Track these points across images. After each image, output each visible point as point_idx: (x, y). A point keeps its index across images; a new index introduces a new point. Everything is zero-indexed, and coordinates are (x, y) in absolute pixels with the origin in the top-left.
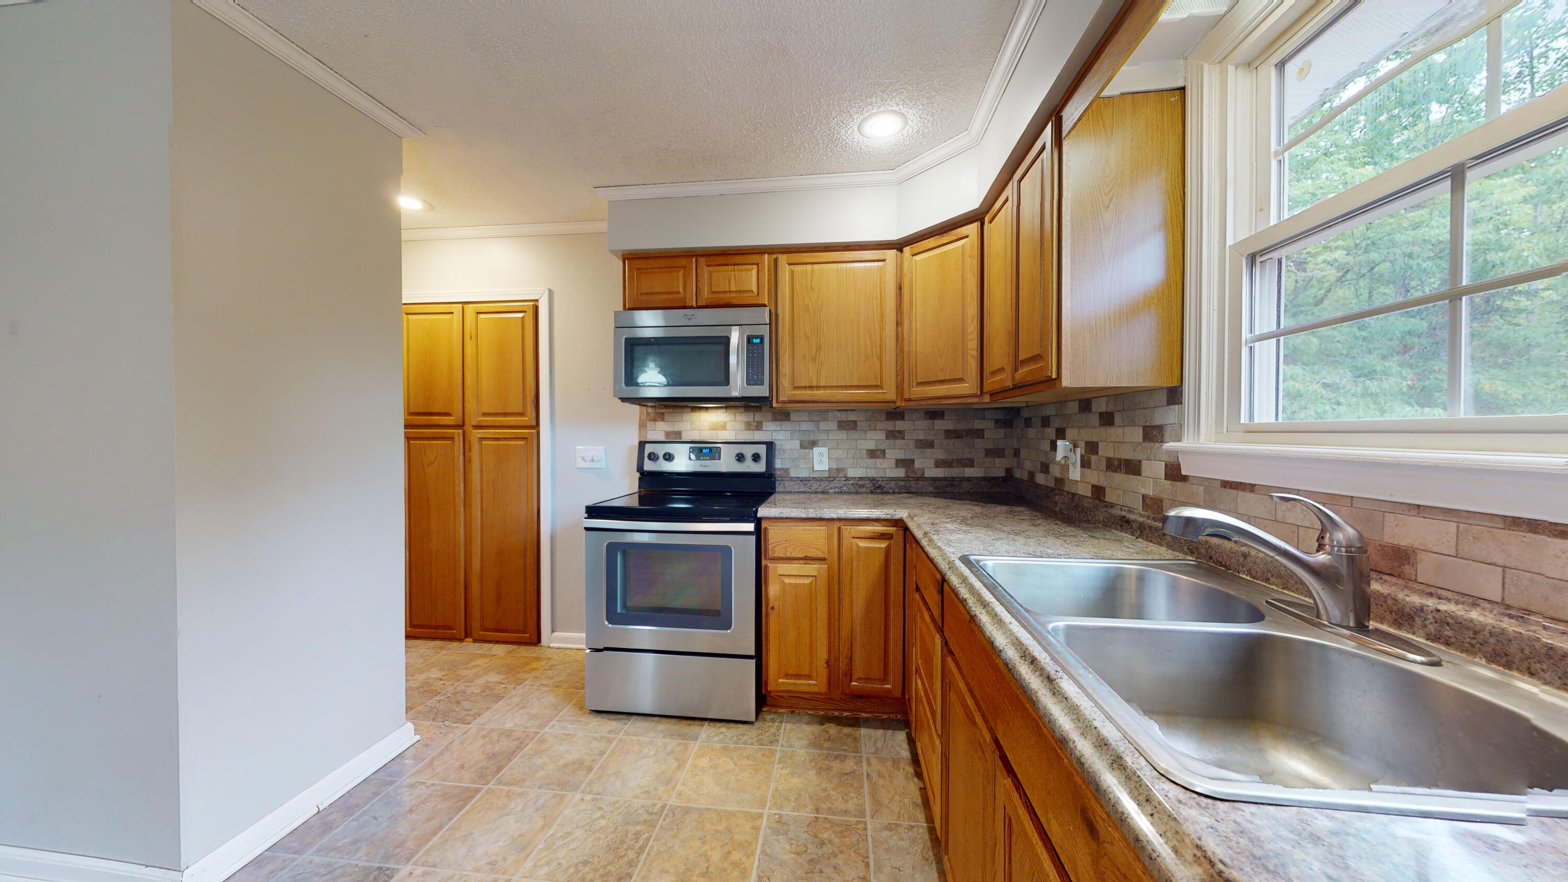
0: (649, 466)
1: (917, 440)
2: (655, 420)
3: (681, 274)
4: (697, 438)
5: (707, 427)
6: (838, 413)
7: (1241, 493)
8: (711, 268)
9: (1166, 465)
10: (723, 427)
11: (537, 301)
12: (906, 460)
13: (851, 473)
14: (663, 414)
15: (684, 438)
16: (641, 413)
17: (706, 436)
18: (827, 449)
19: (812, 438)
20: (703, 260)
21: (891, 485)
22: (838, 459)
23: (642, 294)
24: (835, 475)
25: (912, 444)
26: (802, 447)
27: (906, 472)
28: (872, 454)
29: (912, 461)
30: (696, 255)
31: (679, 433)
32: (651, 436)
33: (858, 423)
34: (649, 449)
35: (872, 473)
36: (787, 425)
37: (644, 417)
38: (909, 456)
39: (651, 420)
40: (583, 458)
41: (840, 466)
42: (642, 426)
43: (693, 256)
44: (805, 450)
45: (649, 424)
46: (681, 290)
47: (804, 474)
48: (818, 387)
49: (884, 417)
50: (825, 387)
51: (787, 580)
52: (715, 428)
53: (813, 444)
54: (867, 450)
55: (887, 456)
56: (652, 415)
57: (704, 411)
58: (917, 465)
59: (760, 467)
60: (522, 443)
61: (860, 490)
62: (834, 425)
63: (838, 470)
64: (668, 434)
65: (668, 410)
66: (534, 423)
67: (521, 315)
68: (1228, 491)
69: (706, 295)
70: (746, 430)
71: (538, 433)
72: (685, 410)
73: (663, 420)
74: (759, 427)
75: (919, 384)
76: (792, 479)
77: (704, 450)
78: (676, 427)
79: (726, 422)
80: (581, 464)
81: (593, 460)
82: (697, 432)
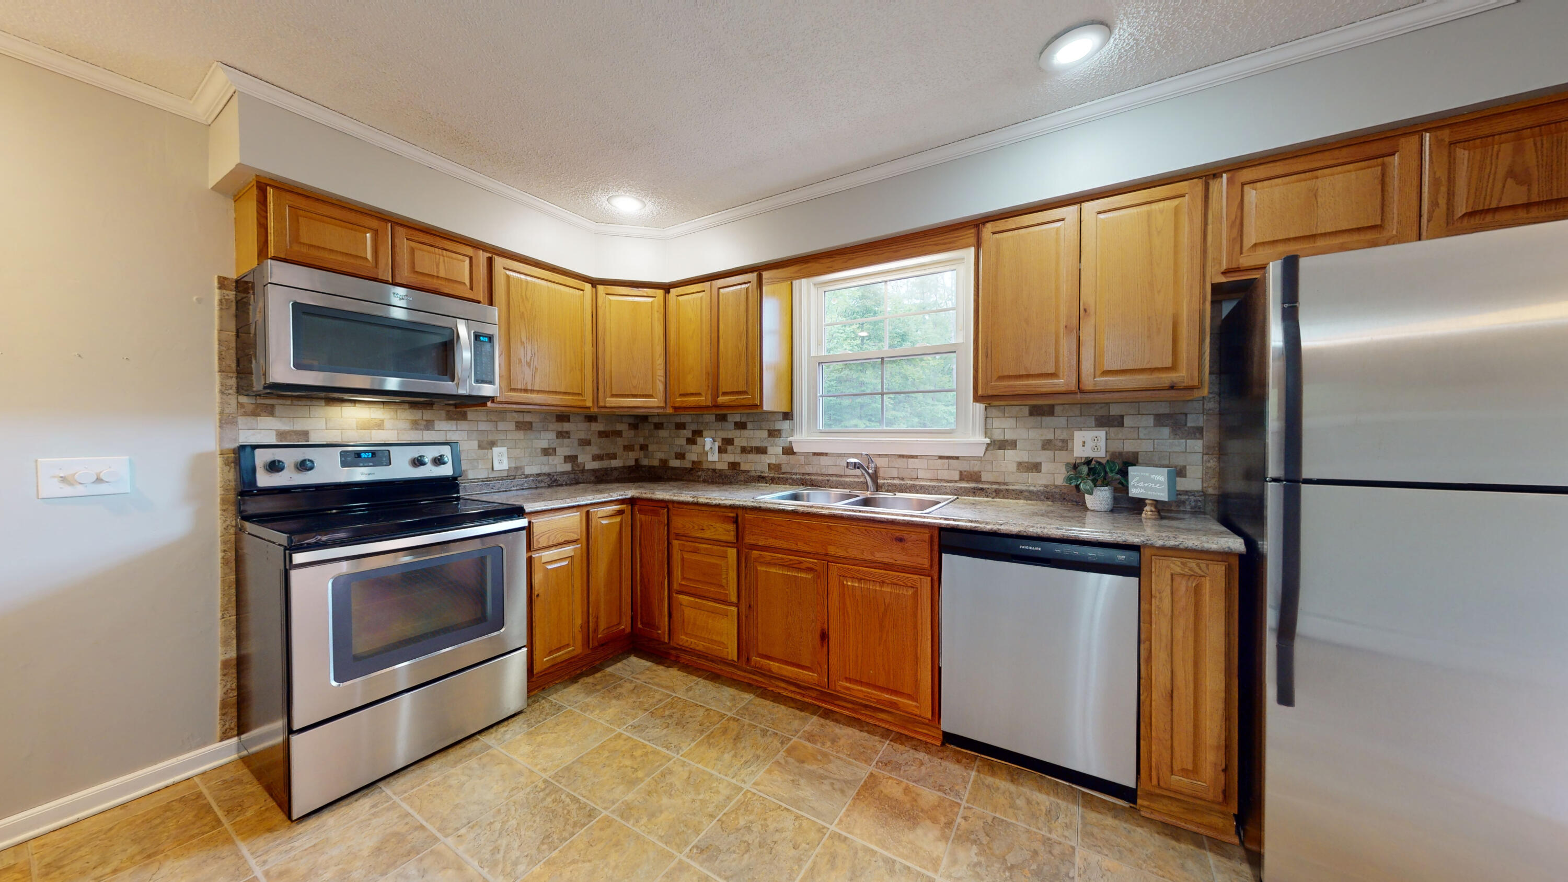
0: (259, 476)
1: (579, 439)
2: (255, 414)
3: (370, 236)
4: (337, 440)
5: (355, 427)
6: (515, 415)
7: (822, 457)
8: (413, 244)
9: (783, 448)
10: (380, 426)
12: (572, 456)
13: (528, 471)
14: (273, 406)
15: (314, 440)
16: (224, 403)
18: (505, 448)
19: (490, 438)
20: (404, 231)
21: (564, 478)
22: (516, 458)
24: (514, 474)
25: (576, 443)
26: (480, 447)
27: (572, 466)
28: (546, 452)
29: (576, 457)
30: (394, 222)
31: (306, 434)
32: (250, 436)
33: (534, 424)
35: (546, 469)
36: (463, 425)
38: (573, 453)
39: (245, 414)
41: (518, 465)
42: (226, 421)
43: (389, 221)
44: (484, 451)
45: (242, 421)
47: (483, 475)
48: (532, 391)
49: (554, 420)
50: (538, 392)
51: (549, 567)
52: (366, 426)
53: (492, 444)
54: (542, 449)
55: (557, 454)
56: (250, 408)
57: (350, 404)
58: (580, 460)
59: (446, 470)
61: (538, 485)
62: (512, 426)
63: (517, 468)
64: (281, 434)
65: (280, 401)
68: (816, 457)
69: (407, 272)
70: (412, 429)
72: (315, 402)
73: (272, 414)
74: (429, 425)
75: (613, 396)
76: (472, 481)
77: (363, 455)
78: (300, 425)
79: (382, 420)
80: (51, 488)
81: (99, 480)
82: (338, 433)
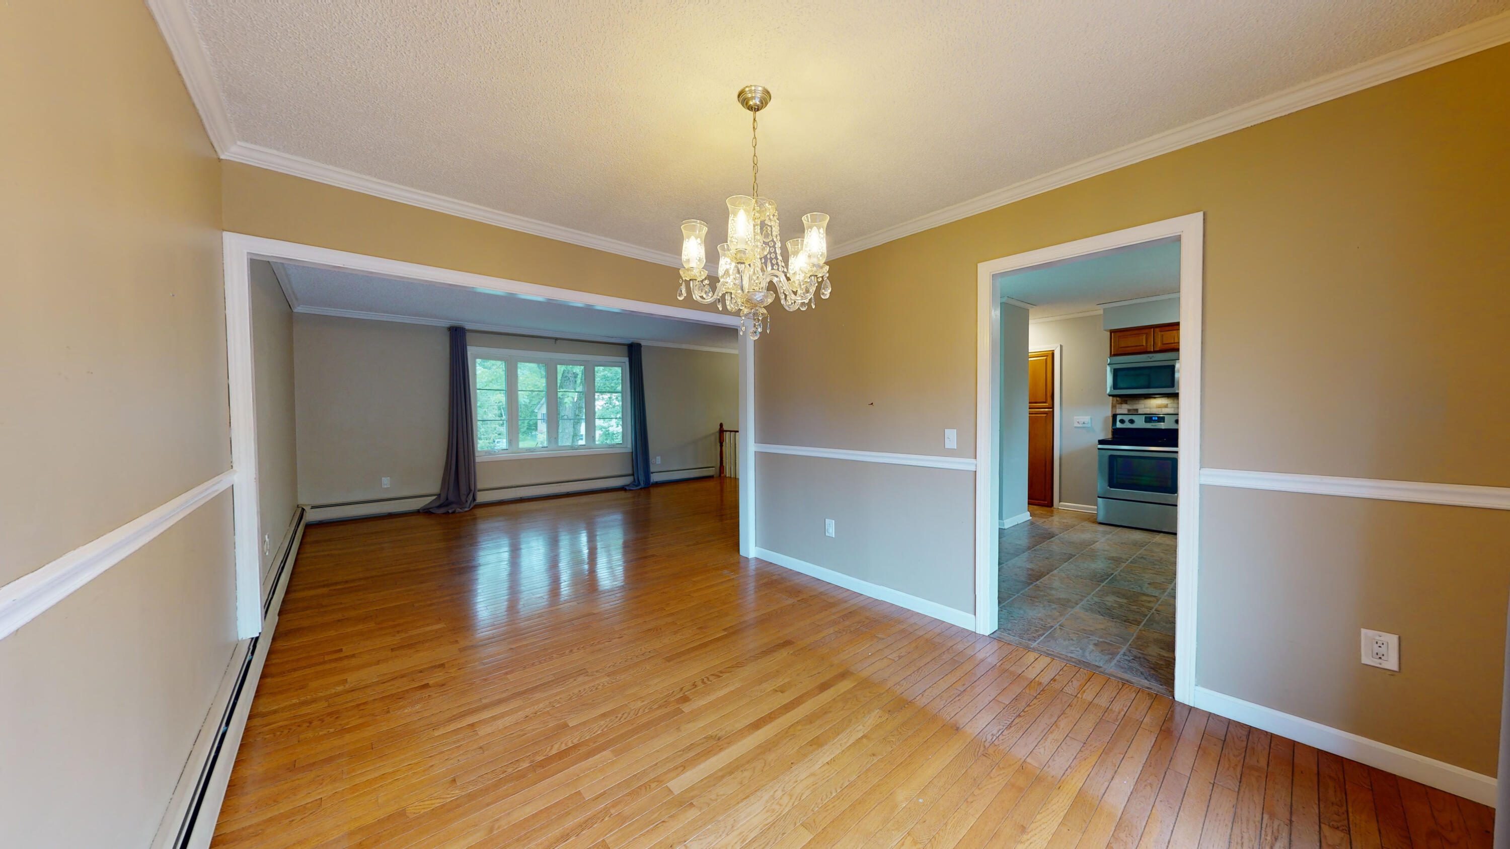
0: (1119, 425)
2: (1121, 404)
3: (1144, 337)
4: (1148, 412)
5: (1155, 407)
8: (1163, 333)
10: (1166, 406)
11: (1054, 351)
14: (1127, 401)
15: (1140, 412)
16: (1113, 400)
17: (1154, 411)
20: (1157, 330)
23: (1121, 347)
30: (1153, 327)
31: (1137, 410)
32: (1118, 411)
34: (1119, 418)
37: (1115, 402)
39: (1119, 404)
40: (1078, 422)
42: (1114, 407)
43: (1151, 328)
45: (1117, 405)
46: (1144, 344)
52: (1160, 407)
56: (1120, 401)
57: (1154, 399)
60: (1045, 415)
64: (1129, 410)
65: (1129, 400)
66: (1051, 406)
67: (1045, 358)
69: (1159, 346)
71: (1053, 411)
73: (1126, 403)
77: (1154, 418)
78: (1135, 407)
79: (1167, 404)
80: (1076, 425)
81: (1084, 423)
82: (1148, 409)
